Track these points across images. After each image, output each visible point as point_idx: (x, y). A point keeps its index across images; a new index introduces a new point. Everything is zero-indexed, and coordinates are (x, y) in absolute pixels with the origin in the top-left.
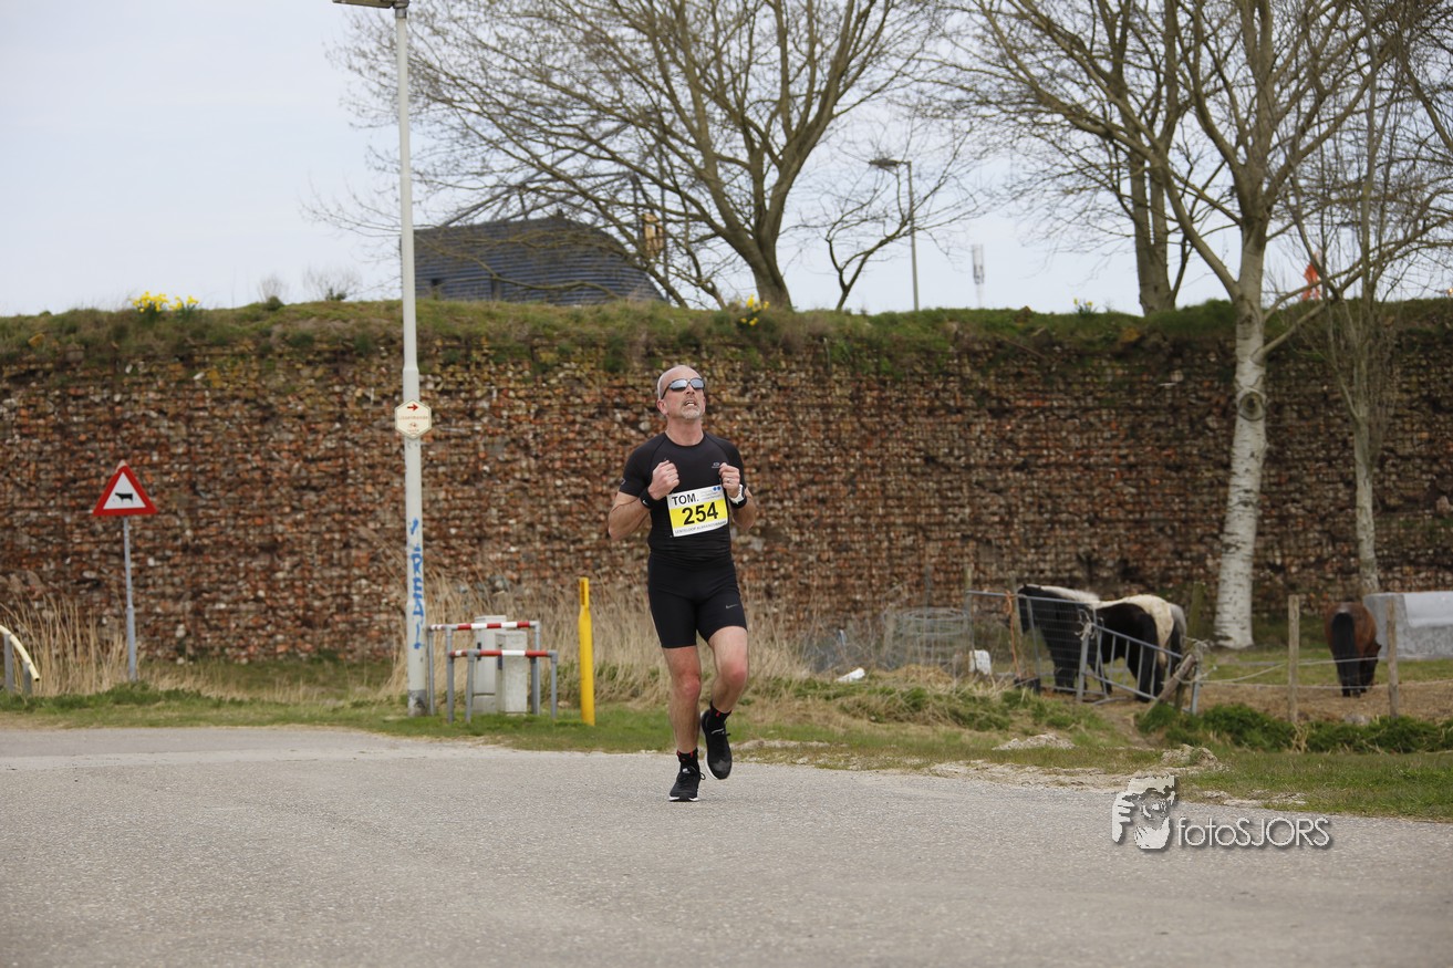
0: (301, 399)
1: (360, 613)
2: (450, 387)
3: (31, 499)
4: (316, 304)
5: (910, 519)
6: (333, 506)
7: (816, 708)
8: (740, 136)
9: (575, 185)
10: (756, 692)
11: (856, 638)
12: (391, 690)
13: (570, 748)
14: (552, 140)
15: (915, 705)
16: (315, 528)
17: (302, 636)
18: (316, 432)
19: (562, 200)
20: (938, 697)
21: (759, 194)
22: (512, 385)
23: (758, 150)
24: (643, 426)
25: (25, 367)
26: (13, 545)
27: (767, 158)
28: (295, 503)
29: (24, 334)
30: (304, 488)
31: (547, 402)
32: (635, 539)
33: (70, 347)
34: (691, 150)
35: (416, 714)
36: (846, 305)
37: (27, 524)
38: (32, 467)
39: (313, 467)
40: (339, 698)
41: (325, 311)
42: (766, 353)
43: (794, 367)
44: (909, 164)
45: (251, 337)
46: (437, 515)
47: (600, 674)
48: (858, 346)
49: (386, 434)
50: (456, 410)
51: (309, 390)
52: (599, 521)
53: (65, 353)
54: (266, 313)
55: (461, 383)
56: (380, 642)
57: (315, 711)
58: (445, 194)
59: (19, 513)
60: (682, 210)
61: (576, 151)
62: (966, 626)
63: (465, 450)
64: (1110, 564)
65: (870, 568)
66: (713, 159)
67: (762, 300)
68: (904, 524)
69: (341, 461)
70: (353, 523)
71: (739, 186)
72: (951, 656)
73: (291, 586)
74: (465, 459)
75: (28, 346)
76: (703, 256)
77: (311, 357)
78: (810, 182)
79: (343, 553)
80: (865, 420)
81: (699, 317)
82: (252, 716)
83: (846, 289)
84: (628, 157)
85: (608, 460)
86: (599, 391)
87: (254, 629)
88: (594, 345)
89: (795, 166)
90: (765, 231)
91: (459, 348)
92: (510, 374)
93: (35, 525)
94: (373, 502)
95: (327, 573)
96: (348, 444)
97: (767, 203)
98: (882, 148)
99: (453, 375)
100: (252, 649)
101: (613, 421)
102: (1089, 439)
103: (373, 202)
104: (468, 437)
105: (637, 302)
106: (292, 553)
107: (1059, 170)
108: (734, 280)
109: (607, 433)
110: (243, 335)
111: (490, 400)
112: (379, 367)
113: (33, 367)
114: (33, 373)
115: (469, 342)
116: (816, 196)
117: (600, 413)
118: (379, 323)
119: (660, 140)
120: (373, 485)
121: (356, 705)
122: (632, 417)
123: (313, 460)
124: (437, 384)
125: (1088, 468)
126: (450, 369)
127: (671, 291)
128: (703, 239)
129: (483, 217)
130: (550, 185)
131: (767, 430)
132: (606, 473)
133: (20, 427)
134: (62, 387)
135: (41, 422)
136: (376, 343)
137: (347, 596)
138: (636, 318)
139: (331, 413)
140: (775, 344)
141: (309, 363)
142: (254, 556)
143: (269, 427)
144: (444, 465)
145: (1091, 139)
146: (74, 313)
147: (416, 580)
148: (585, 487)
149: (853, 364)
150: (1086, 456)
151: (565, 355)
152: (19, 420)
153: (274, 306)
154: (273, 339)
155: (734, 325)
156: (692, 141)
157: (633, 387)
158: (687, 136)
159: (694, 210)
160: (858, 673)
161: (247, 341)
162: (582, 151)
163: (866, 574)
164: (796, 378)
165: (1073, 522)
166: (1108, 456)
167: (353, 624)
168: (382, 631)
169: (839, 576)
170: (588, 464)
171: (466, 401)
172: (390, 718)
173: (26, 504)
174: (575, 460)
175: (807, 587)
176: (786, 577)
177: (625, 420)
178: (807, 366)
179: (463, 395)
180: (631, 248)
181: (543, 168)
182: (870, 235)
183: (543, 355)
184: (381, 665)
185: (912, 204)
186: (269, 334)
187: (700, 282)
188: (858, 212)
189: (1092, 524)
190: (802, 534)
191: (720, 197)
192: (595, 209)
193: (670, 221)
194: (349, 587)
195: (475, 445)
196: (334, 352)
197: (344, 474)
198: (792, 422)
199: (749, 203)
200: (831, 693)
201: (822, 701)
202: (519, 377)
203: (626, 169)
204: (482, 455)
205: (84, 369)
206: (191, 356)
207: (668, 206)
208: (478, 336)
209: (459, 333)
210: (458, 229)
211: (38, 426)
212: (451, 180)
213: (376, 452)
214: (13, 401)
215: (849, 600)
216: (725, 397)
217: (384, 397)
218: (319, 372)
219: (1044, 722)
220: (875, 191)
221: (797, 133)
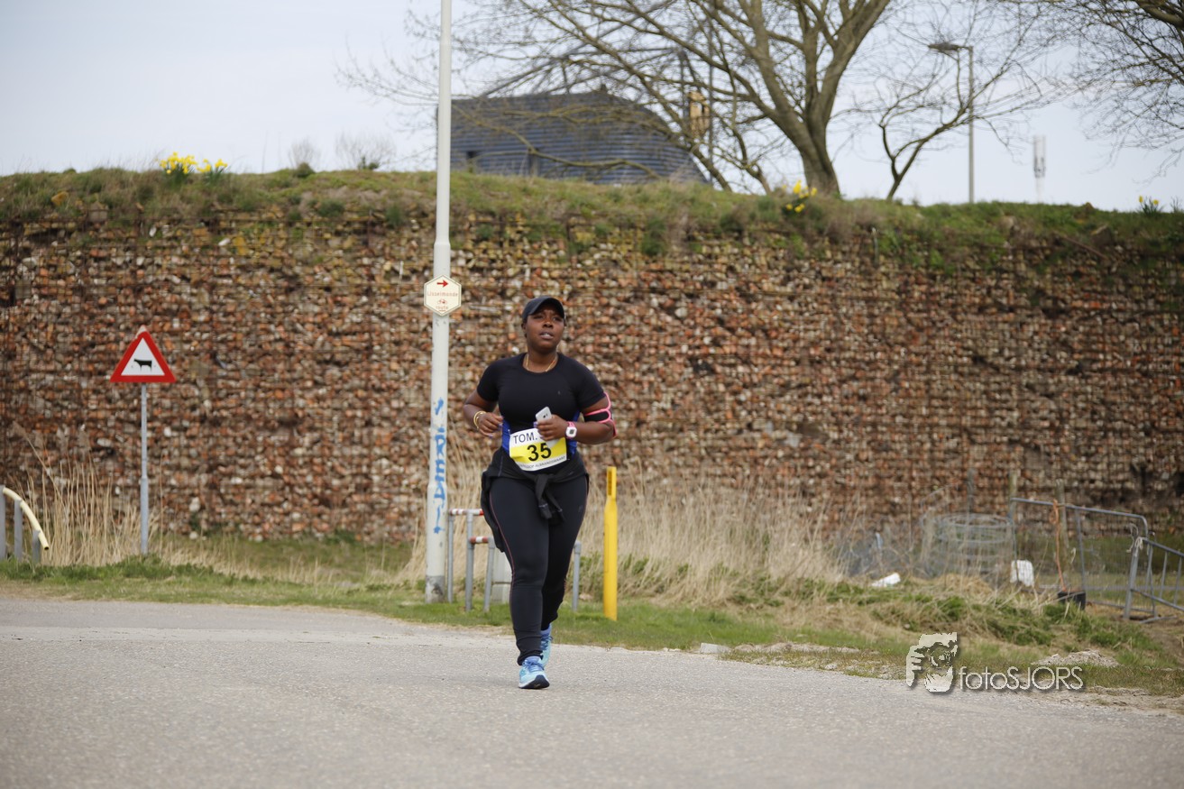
0: (328, 271)
1: (380, 494)
2: (482, 264)
3: (47, 362)
4: (348, 173)
5: (954, 420)
6: (356, 382)
7: (849, 615)
8: (794, 14)
9: (620, 59)
10: (787, 594)
11: (893, 542)
12: (410, 574)
13: (590, 642)
14: (599, 11)
15: (952, 615)
16: (337, 404)
17: (319, 515)
18: (343, 305)
19: (606, 75)
20: (977, 608)
21: (811, 76)
22: (545, 264)
23: (813, 28)
24: (679, 313)
25: (47, 225)
26: (27, 408)
27: (821, 38)
28: (318, 378)
29: (47, 191)
30: (327, 362)
31: (581, 284)
32: (665, 429)
33: (93, 207)
34: (743, 26)
35: (433, 600)
36: (897, 195)
37: (42, 388)
38: (50, 329)
39: (337, 341)
40: (355, 580)
41: (357, 180)
42: (811, 242)
43: (839, 257)
44: (970, 50)
45: (279, 204)
46: (463, 396)
47: (626, 567)
48: (908, 237)
49: (414, 310)
50: (487, 289)
51: (336, 262)
52: (630, 410)
53: (88, 213)
54: (295, 180)
55: (493, 261)
56: (399, 524)
57: (329, 593)
58: (485, 64)
59: (34, 376)
60: (730, 89)
61: (623, 24)
62: (1009, 534)
63: (494, 330)
64: (1165, 476)
65: (910, 470)
66: (765, 37)
67: (809, 185)
68: (949, 426)
69: (366, 336)
70: (376, 400)
71: (791, 66)
72: (992, 565)
73: (310, 463)
74: (494, 339)
75: (52, 204)
76: (750, 137)
77: (340, 227)
78: (866, 64)
79: (365, 431)
80: (911, 315)
81: (742, 201)
82: (265, 595)
83: (898, 178)
84: (677, 32)
85: (642, 346)
86: (635, 274)
87: (270, 506)
88: (632, 226)
89: (851, 47)
90: (816, 115)
91: (493, 224)
92: (544, 253)
93: (51, 389)
94: (397, 380)
95: (347, 451)
96: (374, 319)
97: (820, 85)
98: (944, 31)
99: (485, 251)
100: (267, 526)
101: (649, 306)
102: (1148, 345)
103: (411, 69)
104: (498, 317)
105: (679, 183)
106: (312, 429)
107: (1130, 60)
108: (781, 164)
109: (642, 318)
110: (271, 201)
111: (522, 279)
112: (409, 240)
113: (55, 225)
114: (55, 231)
115: (503, 218)
116: (871, 79)
117: (636, 297)
118: (410, 195)
119: (711, 16)
120: (399, 362)
121: (371, 588)
122: (669, 303)
123: (338, 334)
124: (468, 261)
125: (1146, 374)
126: (483, 245)
127: (715, 174)
128: (750, 121)
129: (524, 89)
130: (595, 58)
131: (808, 322)
132: (638, 359)
133: (39, 287)
134: (83, 247)
135: (61, 282)
136: (408, 215)
137: (366, 476)
138: (677, 200)
139: (358, 286)
140: (820, 232)
141: (338, 234)
142: (273, 430)
143: (295, 297)
144: (472, 344)
145: (1165, 28)
146: (99, 172)
147: (439, 462)
148: (617, 373)
149: (902, 257)
150: (1144, 362)
151: (602, 235)
152: (38, 280)
153: (304, 173)
154: (302, 207)
155: (778, 211)
156: (744, 17)
157: (671, 271)
158: (739, 12)
159: (743, 90)
160: (893, 579)
161: (275, 208)
162: (629, 24)
163: (906, 475)
164: (841, 270)
165: (1128, 431)
166: (1168, 363)
167: (372, 505)
168: (402, 514)
169: (878, 477)
170: (621, 350)
171: (497, 279)
172: (406, 603)
173: (42, 367)
174: (607, 345)
175: (844, 487)
176: (821, 476)
177: (661, 305)
178: (854, 256)
179: (495, 273)
180: (675, 128)
181: (588, 40)
182: (926, 122)
183: (579, 235)
184: (399, 549)
185: (972, 91)
186: (298, 202)
187: (745, 165)
188: (915, 97)
189: (1148, 434)
190: (841, 431)
191: (770, 77)
192: (640, 85)
193: (718, 100)
194: (369, 466)
195: (505, 325)
196: (364, 223)
197: (369, 349)
198: (836, 314)
199: (800, 85)
200: (865, 597)
201: (854, 606)
202: (553, 256)
203: (671, 44)
204: (512, 336)
205: (108, 230)
206: (217, 221)
207: (716, 84)
208: (513, 212)
209: (493, 208)
210: (496, 100)
211: (58, 287)
212: (492, 49)
213: (403, 329)
214: (34, 260)
215: (887, 502)
216: (766, 285)
217: (414, 271)
218: (347, 244)
219: (1088, 639)
220: (934, 76)
221: (855, 13)
